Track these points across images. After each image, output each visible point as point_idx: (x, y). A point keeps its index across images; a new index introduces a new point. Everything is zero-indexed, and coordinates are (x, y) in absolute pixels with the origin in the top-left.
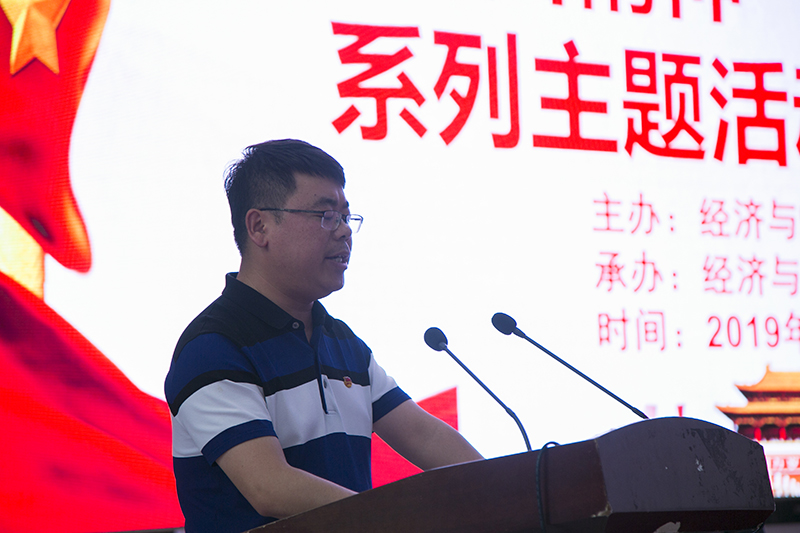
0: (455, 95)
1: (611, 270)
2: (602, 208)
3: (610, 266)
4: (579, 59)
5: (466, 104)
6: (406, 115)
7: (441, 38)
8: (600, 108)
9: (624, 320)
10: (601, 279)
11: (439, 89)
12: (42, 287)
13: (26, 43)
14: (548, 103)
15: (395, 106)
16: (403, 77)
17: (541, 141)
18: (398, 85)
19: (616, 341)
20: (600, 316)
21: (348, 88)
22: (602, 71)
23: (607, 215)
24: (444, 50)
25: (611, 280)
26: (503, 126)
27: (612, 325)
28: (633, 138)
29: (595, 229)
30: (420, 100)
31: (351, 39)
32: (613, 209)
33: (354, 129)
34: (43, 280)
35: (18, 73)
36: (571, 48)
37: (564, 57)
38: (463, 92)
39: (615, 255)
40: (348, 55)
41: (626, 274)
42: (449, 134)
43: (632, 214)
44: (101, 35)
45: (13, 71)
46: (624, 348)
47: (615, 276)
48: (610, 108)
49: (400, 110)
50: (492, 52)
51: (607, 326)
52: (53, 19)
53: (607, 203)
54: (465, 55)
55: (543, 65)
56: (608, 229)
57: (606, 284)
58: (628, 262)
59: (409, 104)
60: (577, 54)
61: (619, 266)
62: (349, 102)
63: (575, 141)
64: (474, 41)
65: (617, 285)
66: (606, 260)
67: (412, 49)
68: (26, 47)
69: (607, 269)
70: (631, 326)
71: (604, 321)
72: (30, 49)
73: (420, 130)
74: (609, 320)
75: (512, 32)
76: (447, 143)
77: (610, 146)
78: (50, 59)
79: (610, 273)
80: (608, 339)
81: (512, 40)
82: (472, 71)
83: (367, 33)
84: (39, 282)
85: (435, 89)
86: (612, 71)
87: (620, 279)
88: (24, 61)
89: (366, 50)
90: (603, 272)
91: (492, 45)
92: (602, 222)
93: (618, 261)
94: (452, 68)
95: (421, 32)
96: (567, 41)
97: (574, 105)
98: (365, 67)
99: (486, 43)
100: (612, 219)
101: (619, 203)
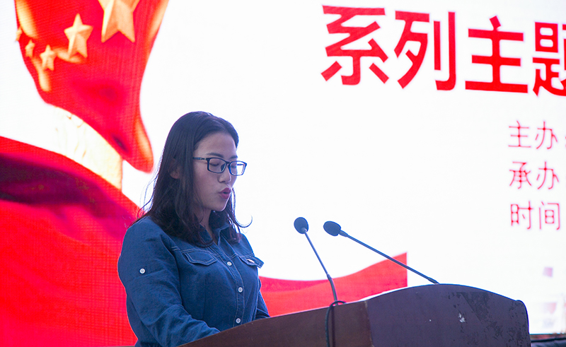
0: (409, 54)
1: (521, 174)
2: (516, 132)
3: (520, 172)
4: (500, 29)
5: (417, 61)
6: (374, 68)
7: (400, 15)
8: (516, 62)
9: (530, 209)
10: (513, 180)
11: (398, 50)
12: (121, 182)
13: (113, 21)
14: (477, 59)
15: (366, 62)
16: (372, 42)
17: (471, 85)
18: (369, 47)
19: (524, 223)
20: (512, 205)
21: (333, 50)
22: (518, 37)
23: (519, 136)
24: (402, 23)
25: (521, 181)
26: (444, 75)
27: (521, 212)
28: (539, 83)
29: (510, 146)
30: (384, 57)
31: (337, 17)
32: (523, 132)
33: (337, 77)
34: (122, 178)
35: (107, 41)
36: (495, 21)
37: (490, 27)
38: (416, 52)
39: (524, 164)
40: (334, 28)
41: (531, 177)
42: (404, 81)
43: (538, 135)
44: (163, 16)
45: (103, 40)
46: (529, 228)
47: (524, 178)
48: (523, 62)
49: (370, 65)
50: (437, 25)
51: (517, 213)
52: (131, 5)
53: (519, 128)
54: (417, 27)
55: (474, 33)
56: (519, 146)
57: (517, 184)
58: (534, 168)
59: (377, 61)
60: (499, 25)
61: (527, 171)
62: (333, 59)
63: (496, 85)
64: (424, 18)
65: (525, 184)
66: (517, 167)
67: (379, 23)
68: (113, 24)
69: (518, 174)
70: (535, 213)
71: (515, 209)
72: (115, 25)
73: (384, 78)
74: (518, 208)
75: (452, 11)
76: (403, 87)
77: (522, 89)
78: (129, 32)
79: (520, 176)
80: (517, 221)
81: (452, 16)
82: (422, 38)
83: (347, 13)
84: (118, 179)
85: (395, 50)
86: (525, 37)
87: (527, 180)
88: (112, 33)
89: (346, 24)
90: (515, 175)
91: (437, 20)
92: (515, 141)
93: (526, 168)
94: (408, 35)
95: (386, 11)
96: (492, 16)
97: (496, 61)
98: (346, 35)
99: (432, 19)
100: (522, 139)
101: (528, 128)
